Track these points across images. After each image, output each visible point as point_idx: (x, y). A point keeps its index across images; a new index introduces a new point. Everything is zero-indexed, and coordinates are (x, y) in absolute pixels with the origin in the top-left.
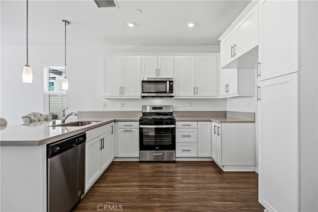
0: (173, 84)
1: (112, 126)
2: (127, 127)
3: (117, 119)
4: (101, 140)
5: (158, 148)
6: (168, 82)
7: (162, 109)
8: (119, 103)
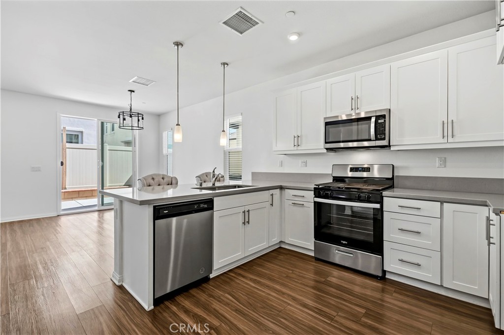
0: (385, 121)
1: (272, 195)
2: (296, 199)
3: (283, 184)
4: (244, 212)
5: (344, 242)
6: (373, 119)
7: (369, 171)
8: (300, 161)
